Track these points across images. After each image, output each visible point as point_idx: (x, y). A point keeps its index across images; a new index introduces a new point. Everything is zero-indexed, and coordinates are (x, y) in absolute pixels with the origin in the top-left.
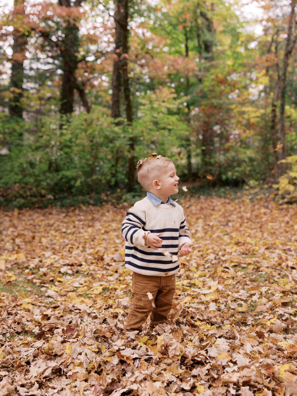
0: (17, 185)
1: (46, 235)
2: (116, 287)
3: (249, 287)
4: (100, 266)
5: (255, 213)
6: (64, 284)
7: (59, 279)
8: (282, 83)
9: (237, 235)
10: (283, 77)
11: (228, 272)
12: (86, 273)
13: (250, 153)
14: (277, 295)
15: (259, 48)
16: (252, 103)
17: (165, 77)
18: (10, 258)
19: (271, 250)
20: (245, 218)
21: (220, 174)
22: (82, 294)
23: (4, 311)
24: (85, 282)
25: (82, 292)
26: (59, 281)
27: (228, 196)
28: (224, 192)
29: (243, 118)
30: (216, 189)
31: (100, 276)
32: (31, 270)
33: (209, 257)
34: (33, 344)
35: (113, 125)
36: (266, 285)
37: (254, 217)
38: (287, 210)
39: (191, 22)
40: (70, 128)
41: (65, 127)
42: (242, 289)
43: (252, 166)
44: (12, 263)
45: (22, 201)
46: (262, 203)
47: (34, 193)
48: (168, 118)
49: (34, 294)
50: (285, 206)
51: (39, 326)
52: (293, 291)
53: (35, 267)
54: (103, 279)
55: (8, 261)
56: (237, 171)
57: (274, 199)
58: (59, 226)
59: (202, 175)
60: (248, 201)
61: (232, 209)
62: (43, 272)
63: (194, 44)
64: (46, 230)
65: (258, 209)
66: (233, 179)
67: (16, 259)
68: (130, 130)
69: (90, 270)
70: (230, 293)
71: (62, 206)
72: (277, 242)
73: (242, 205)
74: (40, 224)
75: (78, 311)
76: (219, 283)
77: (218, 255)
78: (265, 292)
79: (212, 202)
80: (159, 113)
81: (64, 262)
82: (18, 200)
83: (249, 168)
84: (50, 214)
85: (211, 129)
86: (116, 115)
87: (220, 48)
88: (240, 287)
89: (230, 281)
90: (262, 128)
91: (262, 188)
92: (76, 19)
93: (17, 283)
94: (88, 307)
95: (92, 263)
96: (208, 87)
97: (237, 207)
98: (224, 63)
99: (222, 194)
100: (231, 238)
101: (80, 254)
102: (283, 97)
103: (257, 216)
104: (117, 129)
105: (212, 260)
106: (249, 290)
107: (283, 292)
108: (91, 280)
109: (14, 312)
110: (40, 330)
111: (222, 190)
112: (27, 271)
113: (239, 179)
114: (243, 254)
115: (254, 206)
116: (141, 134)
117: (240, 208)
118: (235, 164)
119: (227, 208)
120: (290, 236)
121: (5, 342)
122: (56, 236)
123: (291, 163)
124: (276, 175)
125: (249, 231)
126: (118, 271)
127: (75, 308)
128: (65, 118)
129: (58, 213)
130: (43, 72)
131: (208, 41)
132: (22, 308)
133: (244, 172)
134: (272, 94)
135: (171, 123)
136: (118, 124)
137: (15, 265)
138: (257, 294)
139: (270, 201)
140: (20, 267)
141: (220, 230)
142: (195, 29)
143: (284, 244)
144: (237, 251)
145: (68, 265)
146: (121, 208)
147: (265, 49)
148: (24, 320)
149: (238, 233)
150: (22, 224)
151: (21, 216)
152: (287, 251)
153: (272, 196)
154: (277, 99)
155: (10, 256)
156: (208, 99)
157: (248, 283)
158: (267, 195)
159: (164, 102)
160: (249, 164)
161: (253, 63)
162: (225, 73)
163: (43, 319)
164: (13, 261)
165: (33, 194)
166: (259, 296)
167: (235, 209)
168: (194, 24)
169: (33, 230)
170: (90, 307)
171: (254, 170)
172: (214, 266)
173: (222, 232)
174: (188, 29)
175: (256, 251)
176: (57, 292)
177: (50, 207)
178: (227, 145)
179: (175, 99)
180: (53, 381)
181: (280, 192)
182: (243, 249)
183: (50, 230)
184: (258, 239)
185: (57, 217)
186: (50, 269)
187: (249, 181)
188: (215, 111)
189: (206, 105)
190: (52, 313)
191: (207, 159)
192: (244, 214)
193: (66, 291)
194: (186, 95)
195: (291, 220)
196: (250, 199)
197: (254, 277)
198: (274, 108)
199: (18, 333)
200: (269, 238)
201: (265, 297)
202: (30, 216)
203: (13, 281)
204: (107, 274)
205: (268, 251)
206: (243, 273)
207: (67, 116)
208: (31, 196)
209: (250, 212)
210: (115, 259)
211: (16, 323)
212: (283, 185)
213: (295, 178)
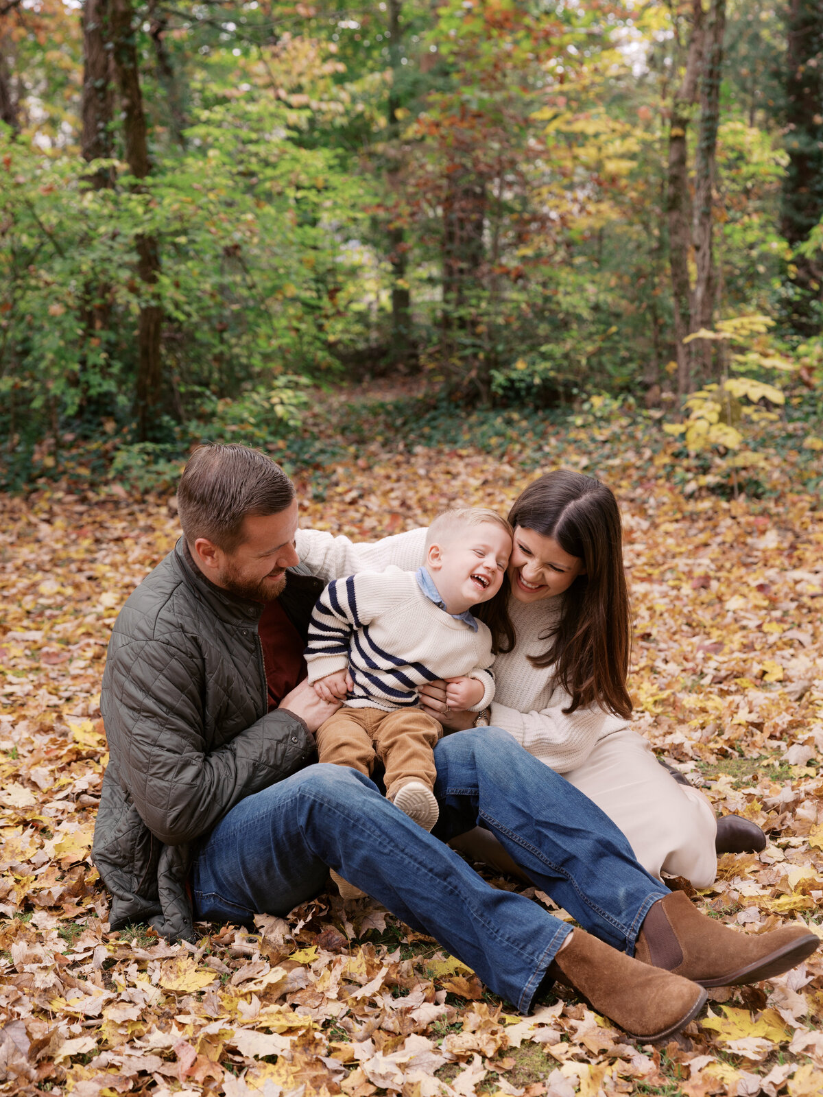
8: (709, 38)
13: (596, 290)
43: (605, 336)
50: (707, 504)
56: (545, 357)
57: (669, 473)
66: (530, 385)
68: (139, 208)
83: (588, 347)
96: (453, 40)
99: (494, 442)
102: (712, 93)
133: (571, 362)
139: (656, 478)
146: (101, 504)
153: (664, 459)
154: (692, 100)
158: (647, 454)
160: (593, 328)
179: (339, 79)
187: (588, 397)
188: (478, 132)
198: (677, 131)
212: (701, 426)
213: (746, 400)
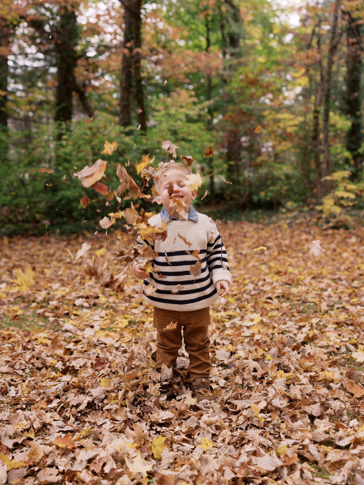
0: (6, 208)
1: (48, 266)
2: (143, 319)
3: (297, 318)
4: (120, 298)
5: (295, 240)
6: (82, 318)
7: (75, 312)
8: (326, 84)
9: (275, 264)
10: (327, 78)
11: (272, 304)
12: (105, 306)
13: (287, 169)
14: (330, 326)
15: (296, 42)
16: (289, 109)
17: (182, 77)
18: (11, 291)
19: (319, 280)
20: (283, 245)
21: (250, 195)
22: (104, 327)
23: (19, 346)
24: (107, 315)
25: (104, 325)
26: (75, 315)
27: (261, 221)
28: (256, 217)
29: (279, 127)
30: (246, 212)
31: (123, 309)
32: (38, 303)
33: (247, 288)
34: (59, 378)
35: (123, 135)
36: (316, 317)
37: (293, 245)
38: (333, 236)
39: (214, 10)
40: (71, 139)
41: (64, 137)
42: (289, 320)
43: (289, 184)
44: (15, 296)
45: (12, 227)
46: (302, 228)
47: (27, 217)
48: (188, 127)
49: (48, 329)
50: (330, 232)
51: (63, 361)
52: (348, 322)
53: (43, 300)
54: (127, 312)
55: (9, 295)
56: (272, 191)
57: (316, 224)
58: (61, 256)
59: (228, 196)
60: (285, 226)
61: (267, 235)
62: (53, 305)
63: (218, 37)
64: (46, 261)
65: (299, 235)
66: (266, 201)
67: (19, 292)
68: (144, 141)
69: (110, 303)
70: (276, 325)
71: (62, 233)
72: (324, 271)
73: (278, 231)
74: (38, 253)
75: (103, 345)
76: (261, 315)
77: (257, 285)
78: (316, 324)
79: (243, 228)
80: (176, 121)
81: (76, 294)
82: (7, 226)
83: (285, 188)
84: (48, 242)
85: (239, 140)
86: (125, 122)
87: (249, 42)
88: (287, 319)
89: (275, 313)
90: (301, 139)
91: (301, 211)
92: (75, 5)
93: (26, 318)
94: (115, 341)
95: (111, 295)
96: (236, 89)
97: (273, 233)
98: (255, 60)
99: (254, 219)
100: (270, 268)
101: (94, 285)
102: (327, 101)
103: (297, 244)
104: (127, 139)
105: (251, 291)
106: (297, 322)
107: (337, 323)
108: (113, 313)
109: (29, 346)
110: (63, 365)
111: (254, 213)
112: (34, 305)
113: (274, 200)
114: (286, 284)
115: (293, 232)
116: (157, 146)
117: (276, 234)
118: (269, 182)
119: (260, 234)
120: (338, 265)
121: (26, 377)
122: (60, 267)
123: (337, 181)
124: (319, 195)
125: (290, 260)
126: (143, 303)
127: (100, 342)
128: (64, 126)
129: (58, 241)
130: (32, 70)
131: (234, 33)
132: (38, 343)
133: (279, 193)
134: (313, 97)
135: (192, 133)
136: (128, 134)
137: (18, 299)
138: (307, 326)
139: (312, 225)
140: (24, 300)
141: (254, 260)
142: (218, 18)
143: (333, 273)
144: (279, 281)
145: (83, 297)
147: (304, 43)
148: (43, 355)
149: (277, 262)
150: (16, 254)
151: (12, 245)
152: (337, 281)
153: (314, 220)
154: (320, 104)
155: (11, 289)
156: (235, 104)
157: (296, 314)
158: (308, 218)
159: (181, 107)
160: (285, 182)
161: (289, 60)
162: (256, 72)
163: (65, 353)
164: (15, 294)
165: (25, 218)
166: (309, 328)
167: (271, 236)
168: (217, 13)
169: (31, 260)
170: (117, 341)
171: (292, 190)
172: (254, 297)
173: (258, 261)
174: (210, 18)
175: (301, 281)
176: (75, 326)
177: (46, 234)
178: (259, 160)
179: (194, 103)
180: (88, 415)
181: (324, 216)
182: (285, 279)
183: (52, 260)
184: (301, 269)
185: (57, 246)
186: (62, 302)
187: (286, 203)
188: (244, 119)
189: (233, 111)
190: (75, 347)
191: (234, 177)
192: (282, 242)
193: (86, 325)
194: (208, 98)
195: (338, 247)
196: (289, 224)
197: (301, 308)
198: (316, 115)
199: (39, 369)
200: (314, 268)
201: (316, 329)
202: (23, 244)
203: (20, 315)
204: (131, 307)
205: (315, 280)
206: (288, 304)
207: (66, 124)
208: (23, 221)
209: (289, 238)
210: (137, 290)
211: (35, 358)
212: (328, 207)
213: (342, 198)
